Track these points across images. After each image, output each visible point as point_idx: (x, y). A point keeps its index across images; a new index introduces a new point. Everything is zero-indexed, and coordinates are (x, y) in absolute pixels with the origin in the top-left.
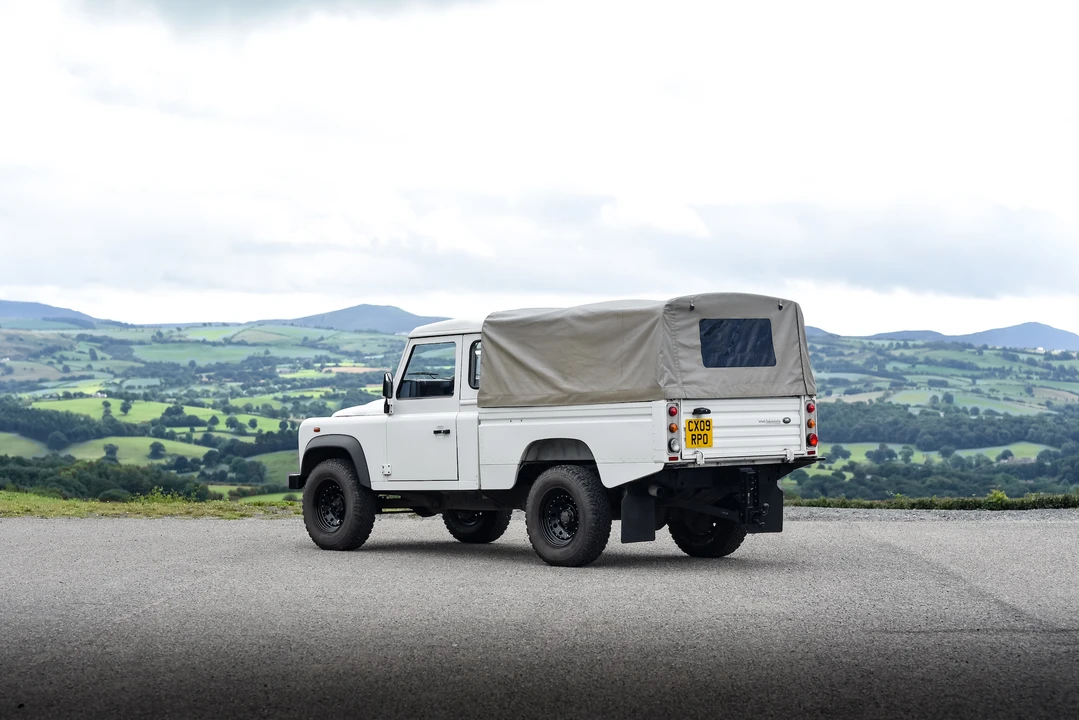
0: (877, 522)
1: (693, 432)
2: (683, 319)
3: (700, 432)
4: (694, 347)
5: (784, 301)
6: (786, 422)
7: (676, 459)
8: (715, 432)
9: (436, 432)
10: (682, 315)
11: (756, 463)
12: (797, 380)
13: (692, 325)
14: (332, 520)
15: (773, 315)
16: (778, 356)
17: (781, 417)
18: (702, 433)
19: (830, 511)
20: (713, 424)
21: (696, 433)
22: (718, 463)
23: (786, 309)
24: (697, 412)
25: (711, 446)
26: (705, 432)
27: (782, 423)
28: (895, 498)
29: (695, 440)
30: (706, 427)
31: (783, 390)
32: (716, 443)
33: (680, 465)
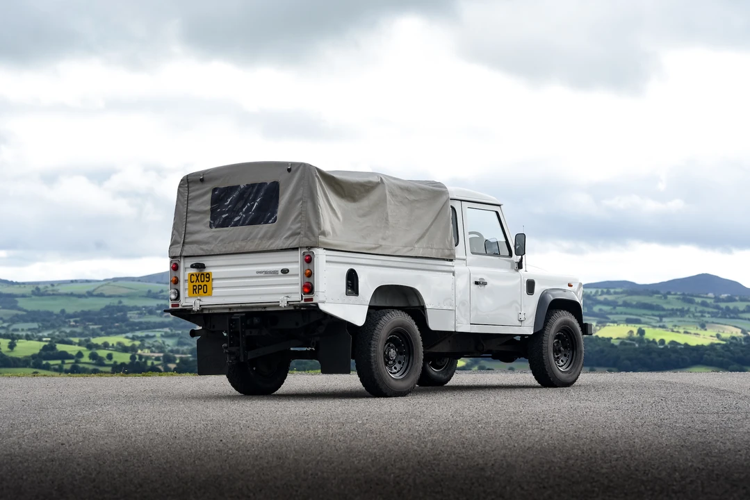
1: (194, 284)
2: (198, 190)
3: (201, 283)
4: (204, 212)
5: (293, 164)
6: (285, 272)
7: (178, 305)
8: (215, 283)
10: (197, 186)
15: (281, 178)
16: (279, 214)
17: (279, 268)
18: (202, 284)
20: (213, 276)
21: (197, 284)
23: (297, 170)
25: (210, 295)
26: (205, 283)
27: (280, 273)
29: (195, 290)
30: (206, 279)
31: (279, 243)
32: (215, 292)
33: (181, 309)
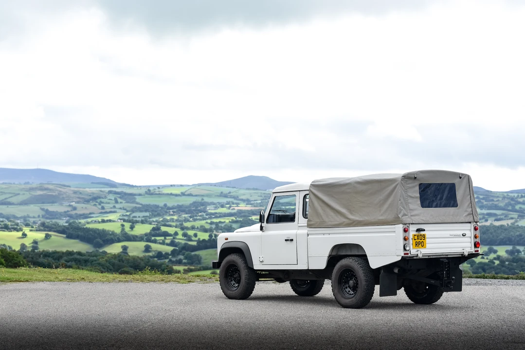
0: (510, 286)
1: (416, 241)
2: (411, 183)
4: (416, 197)
5: (463, 174)
6: (464, 235)
7: (408, 254)
8: (427, 240)
9: (286, 240)
10: (410, 181)
11: (448, 256)
12: (469, 214)
13: (416, 186)
14: (234, 284)
15: (456, 181)
16: (459, 202)
17: (461, 233)
18: (421, 241)
19: (487, 281)
20: (427, 236)
21: (418, 241)
22: (429, 256)
23: (464, 178)
24: (418, 230)
25: (425, 248)
26: (422, 240)
27: (462, 236)
28: (521, 274)
29: (417, 244)
30: (423, 238)
31: (462, 219)
32: (428, 246)
33: (410, 257)
